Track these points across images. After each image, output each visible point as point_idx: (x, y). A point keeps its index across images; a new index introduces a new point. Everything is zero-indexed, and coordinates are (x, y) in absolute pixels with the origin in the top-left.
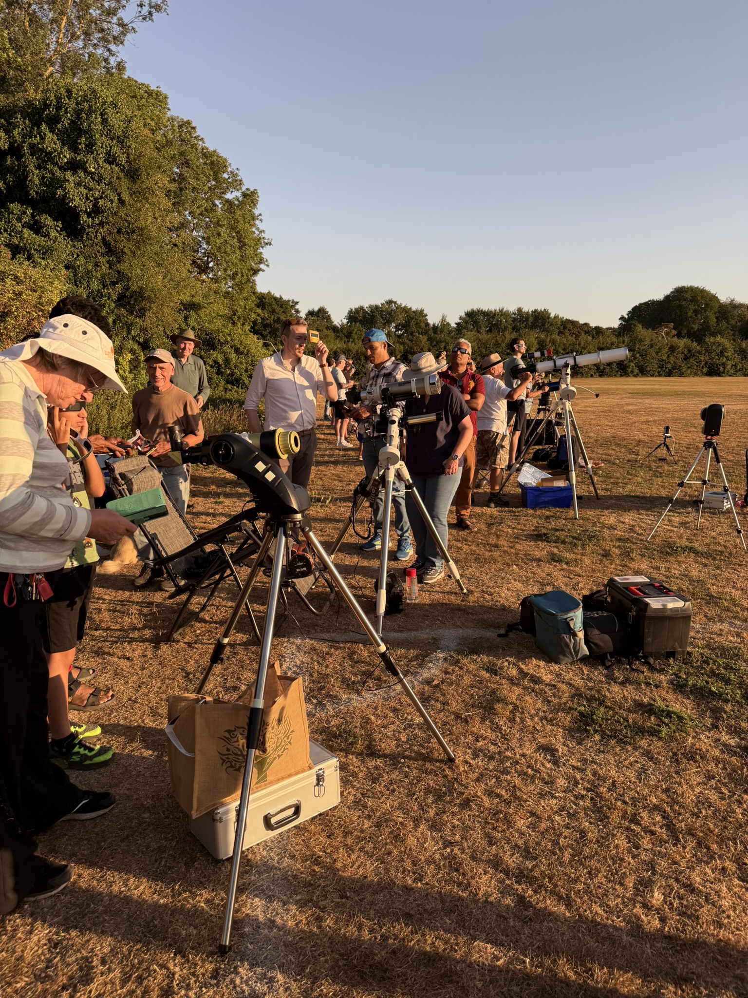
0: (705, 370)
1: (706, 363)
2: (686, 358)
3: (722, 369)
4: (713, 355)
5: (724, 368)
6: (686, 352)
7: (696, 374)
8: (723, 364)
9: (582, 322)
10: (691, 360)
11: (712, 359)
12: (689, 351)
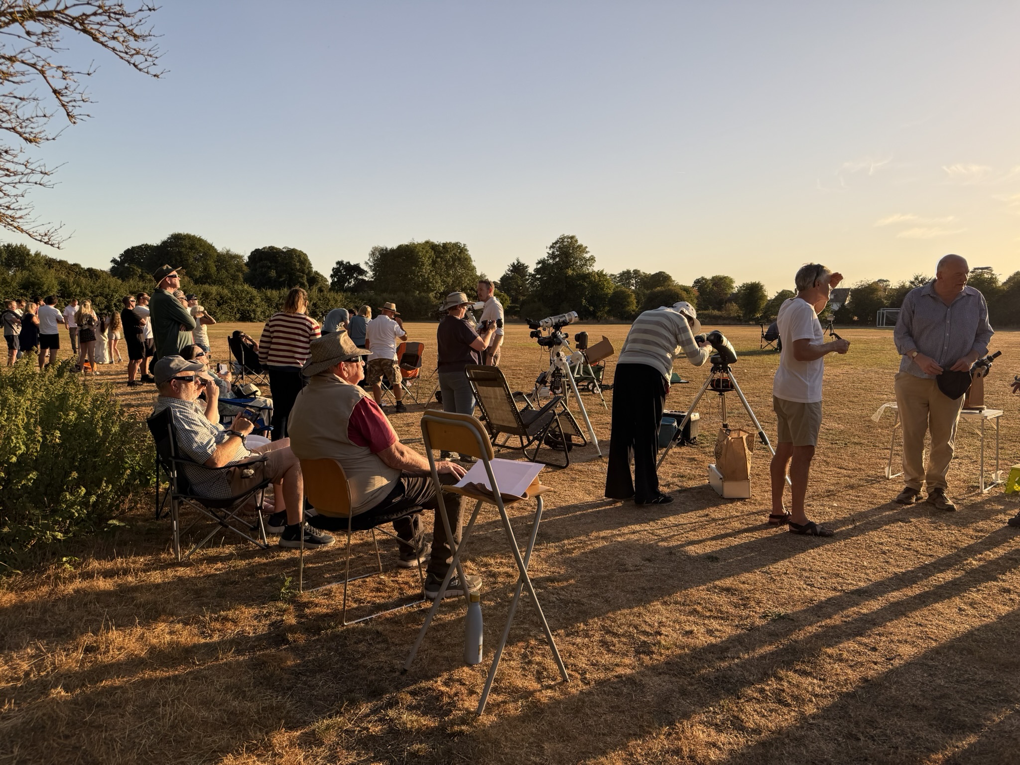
0: (238, 316)
1: (238, 309)
2: (219, 305)
3: (252, 315)
4: (244, 302)
5: (255, 314)
6: (218, 298)
7: (230, 320)
8: (254, 311)
9: (71, 262)
10: (225, 306)
11: (243, 306)
12: (222, 298)
